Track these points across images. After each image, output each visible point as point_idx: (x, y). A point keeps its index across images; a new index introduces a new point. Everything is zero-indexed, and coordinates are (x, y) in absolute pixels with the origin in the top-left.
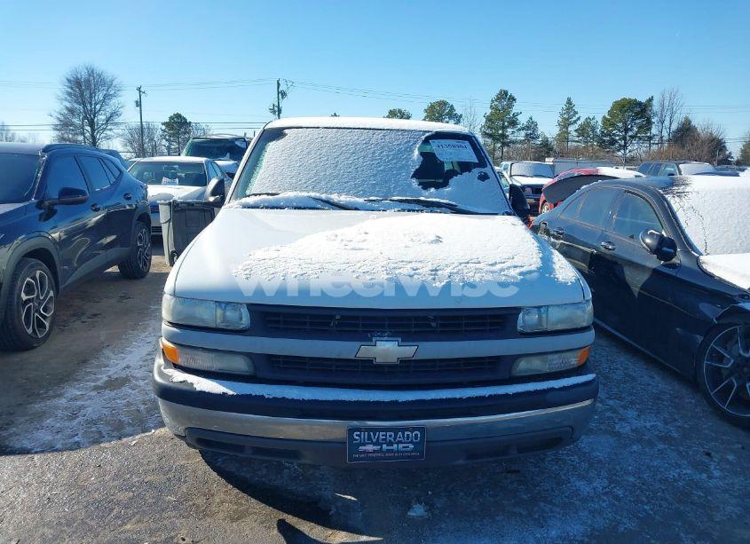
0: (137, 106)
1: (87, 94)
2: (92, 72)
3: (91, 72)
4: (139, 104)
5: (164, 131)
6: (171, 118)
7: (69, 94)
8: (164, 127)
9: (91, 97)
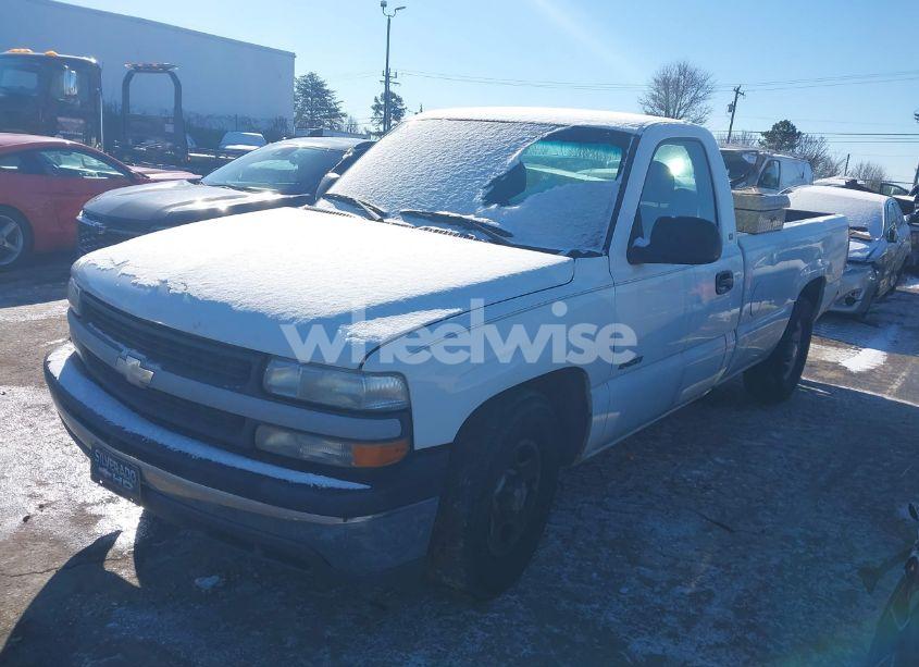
0: (730, 111)
1: (673, 96)
2: (685, 70)
3: (683, 71)
4: (732, 108)
5: (762, 144)
6: (776, 126)
7: (654, 97)
8: (763, 138)
9: (676, 101)
